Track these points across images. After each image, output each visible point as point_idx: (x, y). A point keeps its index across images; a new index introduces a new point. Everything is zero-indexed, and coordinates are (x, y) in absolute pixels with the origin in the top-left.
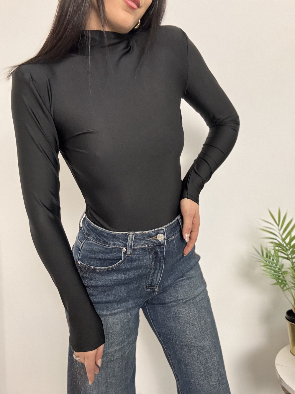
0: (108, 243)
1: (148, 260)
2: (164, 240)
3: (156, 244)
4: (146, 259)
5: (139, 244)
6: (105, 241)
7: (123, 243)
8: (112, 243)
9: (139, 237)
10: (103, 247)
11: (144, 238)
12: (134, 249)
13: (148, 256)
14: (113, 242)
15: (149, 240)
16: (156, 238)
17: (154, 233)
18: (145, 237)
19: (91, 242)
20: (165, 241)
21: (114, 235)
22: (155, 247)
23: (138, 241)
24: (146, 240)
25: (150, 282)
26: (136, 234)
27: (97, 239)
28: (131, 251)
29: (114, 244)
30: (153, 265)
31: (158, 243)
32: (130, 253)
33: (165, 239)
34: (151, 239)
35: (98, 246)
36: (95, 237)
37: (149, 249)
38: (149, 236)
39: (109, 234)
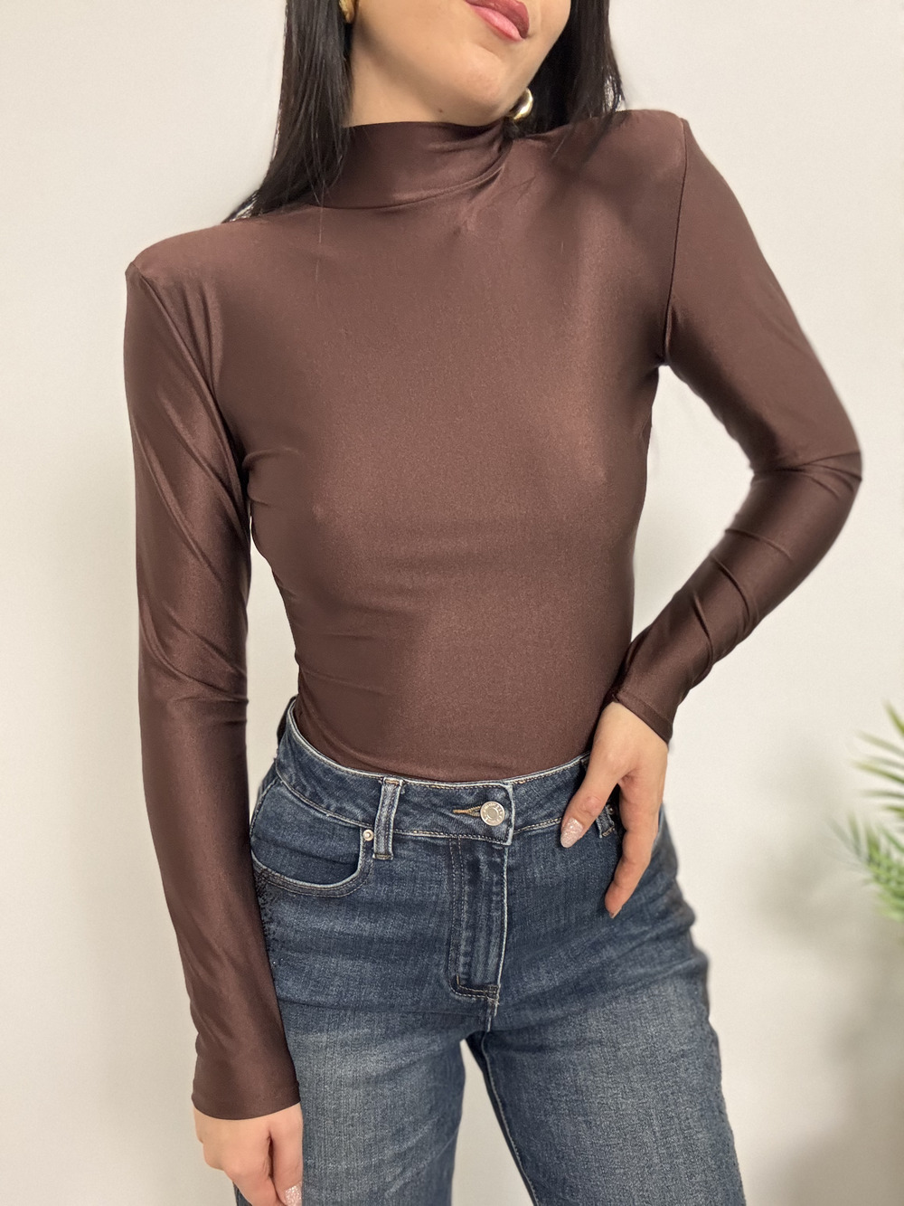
0: (325, 801)
1: (445, 885)
2: (505, 826)
3: (477, 834)
4: (440, 883)
5: (414, 824)
6: (317, 795)
7: (364, 810)
8: (334, 805)
9: (416, 799)
10: (309, 813)
11: (434, 805)
12: (398, 840)
13: (445, 871)
14: (337, 801)
15: (451, 815)
16: (477, 814)
17: (471, 794)
18: (436, 801)
19: (283, 790)
20: (508, 830)
21: (341, 779)
22: (470, 846)
23: (415, 812)
24: (442, 814)
25: (461, 969)
26: (407, 787)
27: (299, 783)
28: (388, 843)
29: (340, 810)
30: (465, 908)
31: (481, 832)
32: (382, 850)
33: (508, 821)
34: (457, 814)
35: (299, 806)
36: (294, 778)
37: (448, 846)
38: (452, 801)
39: (328, 771)
